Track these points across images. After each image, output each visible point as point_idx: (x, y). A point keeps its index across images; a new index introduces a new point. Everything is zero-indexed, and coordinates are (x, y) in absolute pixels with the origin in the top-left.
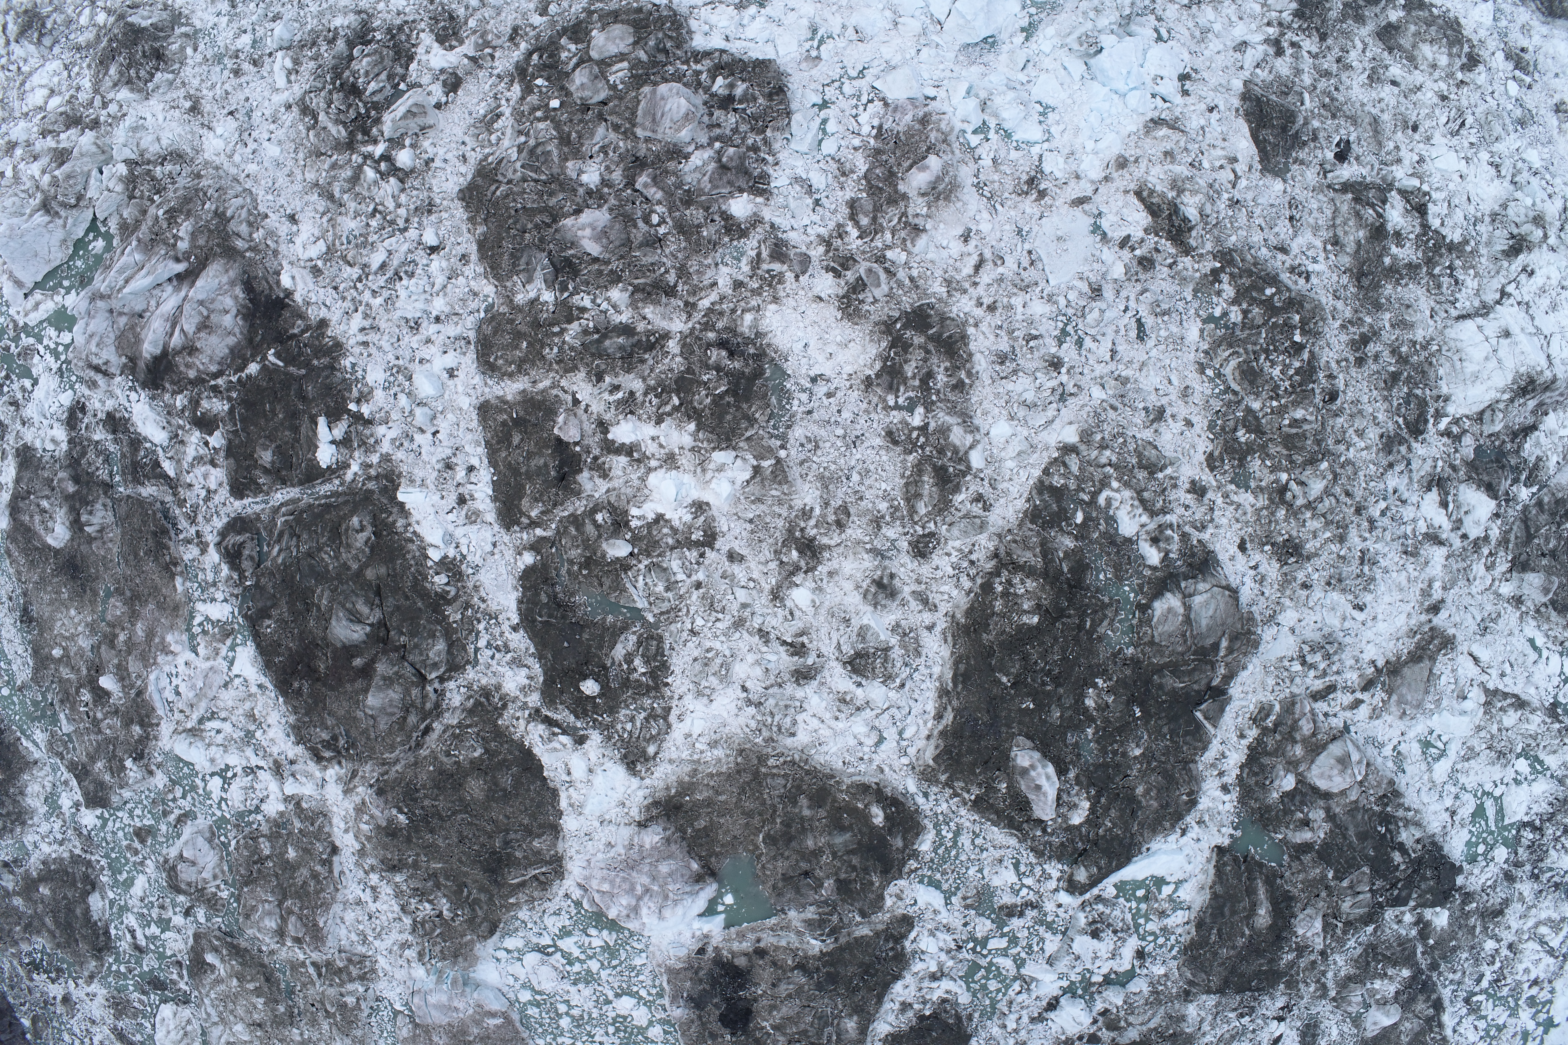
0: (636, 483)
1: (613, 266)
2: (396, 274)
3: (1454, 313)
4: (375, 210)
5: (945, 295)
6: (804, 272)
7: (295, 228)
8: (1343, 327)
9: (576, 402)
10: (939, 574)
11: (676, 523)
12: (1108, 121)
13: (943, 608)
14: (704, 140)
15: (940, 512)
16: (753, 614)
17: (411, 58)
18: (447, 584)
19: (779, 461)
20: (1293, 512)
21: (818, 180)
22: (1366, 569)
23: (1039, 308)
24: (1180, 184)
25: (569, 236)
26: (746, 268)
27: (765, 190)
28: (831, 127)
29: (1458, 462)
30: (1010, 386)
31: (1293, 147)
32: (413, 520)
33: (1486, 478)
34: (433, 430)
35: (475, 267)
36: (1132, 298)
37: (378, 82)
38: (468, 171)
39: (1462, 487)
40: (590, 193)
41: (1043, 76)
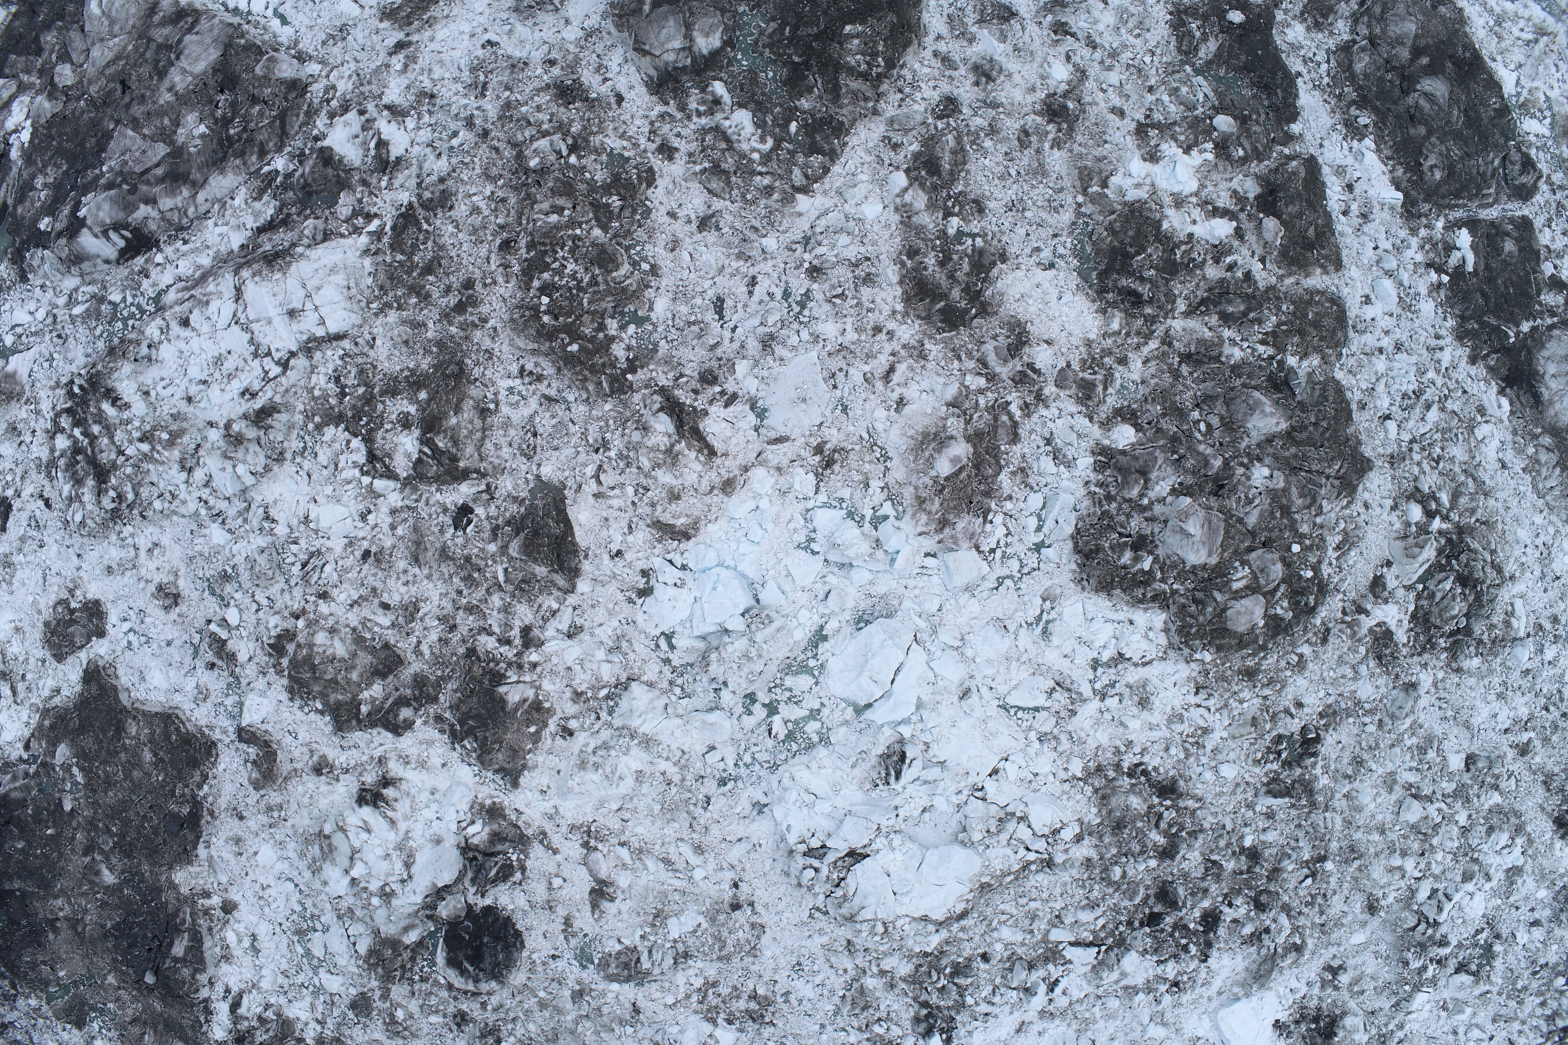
0: (1208, 183)
1: (1238, 382)
2: (1418, 397)
3: (346, 344)
4: (1438, 463)
5: (926, 341)
6: (1062, 369)
7: (1501, 455)
8: (485, 321)
9: (1262, 260)
10: (932, 84)
11: (1173, 144)
12: (740, 533)
13: (928, 54)
14: (1158, 509)
15: (932, 137)
16: (1102, 62)
17: (1414, 617)
18: (1357, 117)
19: (1084, 192)
20: (562, 128)
21: (1047, 464)
22: (482, 78)
23: (829, 329)
24: (669, 460)
25: (1281, 411)
26: (1117, 375)
27: (1100, 454)
28: (1033, 522)
29: (359, 189)
30: (862, 250)
31: (524, 518)
32: (1388, 176)
33: (330, 171)
34: (1378, 251)
35: (1354, 396)
36: (726, 341)
37: (1443, 590)
38: (1362, 495)
39: (357, 163)
40: (1260, 460)
41: (808, 582)
